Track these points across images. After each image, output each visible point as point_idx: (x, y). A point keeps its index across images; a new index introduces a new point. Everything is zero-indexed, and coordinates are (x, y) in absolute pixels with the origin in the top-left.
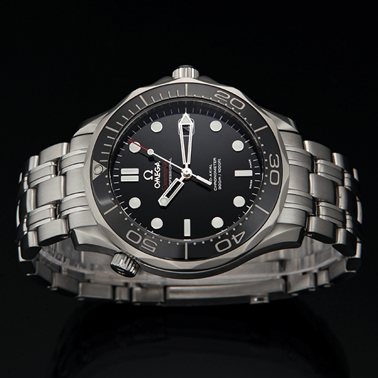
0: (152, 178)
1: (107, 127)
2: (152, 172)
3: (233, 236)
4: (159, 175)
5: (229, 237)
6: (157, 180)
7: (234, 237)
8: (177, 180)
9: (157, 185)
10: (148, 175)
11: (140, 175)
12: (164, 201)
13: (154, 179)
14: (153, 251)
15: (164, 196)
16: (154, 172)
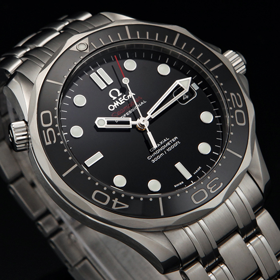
0: (114, 98)
1: (127, 27)
2: (120, 94)
3: (116, 199)
4: (122, 103)
5: (113, 197)
6: (116, 104)
7: (116, 201)
8: (130, 119)
9: (112, 108)
10: (115, 93)
11: (109, 87)
12: (102, 122)
13: (115, 101)
14: (47, 144)
15: (105, 119)
16: (121, 96)
